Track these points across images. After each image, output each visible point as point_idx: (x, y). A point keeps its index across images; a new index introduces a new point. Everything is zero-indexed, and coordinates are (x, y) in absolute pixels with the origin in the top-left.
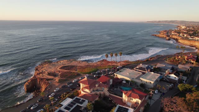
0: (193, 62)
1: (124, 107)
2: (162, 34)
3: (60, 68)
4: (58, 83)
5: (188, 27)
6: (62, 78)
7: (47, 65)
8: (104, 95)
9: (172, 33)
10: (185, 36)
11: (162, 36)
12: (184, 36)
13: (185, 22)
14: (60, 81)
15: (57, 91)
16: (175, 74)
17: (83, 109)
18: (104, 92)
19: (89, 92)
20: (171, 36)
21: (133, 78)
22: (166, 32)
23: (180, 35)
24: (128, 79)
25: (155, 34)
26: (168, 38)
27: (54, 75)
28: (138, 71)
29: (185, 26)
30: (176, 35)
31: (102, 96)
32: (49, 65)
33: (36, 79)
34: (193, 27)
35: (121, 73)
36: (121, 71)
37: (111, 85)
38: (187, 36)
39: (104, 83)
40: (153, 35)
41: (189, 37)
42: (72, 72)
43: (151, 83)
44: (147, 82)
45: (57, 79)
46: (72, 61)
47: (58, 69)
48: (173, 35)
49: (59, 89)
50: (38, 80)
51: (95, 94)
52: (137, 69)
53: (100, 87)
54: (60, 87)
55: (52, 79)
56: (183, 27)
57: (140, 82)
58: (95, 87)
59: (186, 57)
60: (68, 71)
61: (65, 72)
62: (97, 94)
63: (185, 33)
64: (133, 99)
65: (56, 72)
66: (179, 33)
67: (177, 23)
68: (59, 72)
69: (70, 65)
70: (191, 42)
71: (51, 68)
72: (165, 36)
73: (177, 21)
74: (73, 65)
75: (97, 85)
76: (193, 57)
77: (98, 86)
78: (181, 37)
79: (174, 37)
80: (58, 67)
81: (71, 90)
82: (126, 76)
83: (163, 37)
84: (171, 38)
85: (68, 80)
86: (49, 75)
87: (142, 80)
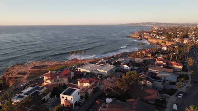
0: (149, 56)
1: (73, 88)
3: (31, 68)
4: (26, 79)
5: (160, 28)
6: (30, 76)
7: (18, 67)
8: (64, 85)
9: (144, 33)
11: (135, 36)
12: (153, 35)
13: (159, 23)
14: (28, 78)
15: (23, 86)
16: (127, 65)
17: (42, 94)
18: (64, 82)
19: (51, 83)
20: (143, 36)
21: (93, 71)
22: (140, 33)
24: (88, 71)
25: (130, 35)
26: (139, 38)
27: (24, 74)
28: (100, 65)
29: (158, 27)
30: (147, 35)
31: (62, 85)
32: (20, 66)
33: (5, 79)
34: (164, 28)
35: (84, 67)
36: (84, 66)
37: (73, 77)
38: (155, 35)
39: (66, 75)
40: (127, 36)
41: (157, 36)
42: (41, 71)
43: (105, 72)
44: (102, 73)
45: (26, 77)
46: (44, 62)
47: (29, 69)
48: (145, 35)
49: (26, 84)
50: (7, 79)
51: (56, 84)
52: (98, 63)
53: (61, 78)
54: (28, 83)
55: (21, 77)
56: (156, 28)
57: (97, 73)
58: (57, 78)
59: (145, 52)
60: (38, 70)
61: (35, 71)
62: (58, 84)
63: (155, 33)
64: (85, 84)
65: (26, 71)
66: (150, 33)
67: (152, 24)
68: (30, 71)
69: (41, 65)
71: (22, 69)
72: (138, 36)
73: (152, 23)
74: (45, 64)
75: (57, 77)
76: (150, 52)
77: (59, 78)
78: (151, 36)
79: (145, 37)
80: (29, 68)
81: (37, 83)
82: (87, 69)
84: (143, 38)
85: (37, 77)
86: (19, 74)
87: (99, 71)
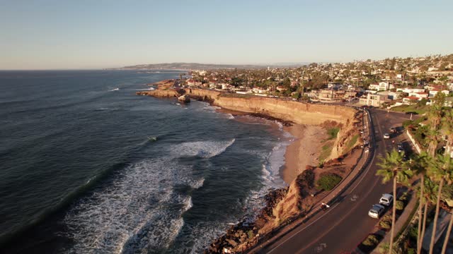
2: (164, 88)
9: (189, 84)
10: (224, 86)
11: (165, 93)
12: (220, 87)
20: (188, 91)
22: (172, 83)
23: (209, 86)
26: (182, 97)
30: (199, 87)
38: (228, 86)
41: (233, 89)
48: (192, 87)
56: (202, 73)
70: (251, 102)
72: (172, 93)
78: (214, 91)
79: (196, 92)
83: (168, 95)
84: (190, 97)
